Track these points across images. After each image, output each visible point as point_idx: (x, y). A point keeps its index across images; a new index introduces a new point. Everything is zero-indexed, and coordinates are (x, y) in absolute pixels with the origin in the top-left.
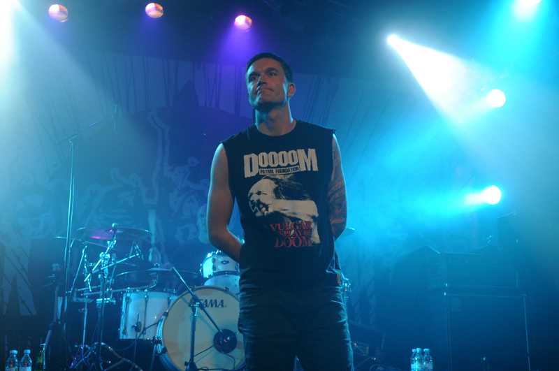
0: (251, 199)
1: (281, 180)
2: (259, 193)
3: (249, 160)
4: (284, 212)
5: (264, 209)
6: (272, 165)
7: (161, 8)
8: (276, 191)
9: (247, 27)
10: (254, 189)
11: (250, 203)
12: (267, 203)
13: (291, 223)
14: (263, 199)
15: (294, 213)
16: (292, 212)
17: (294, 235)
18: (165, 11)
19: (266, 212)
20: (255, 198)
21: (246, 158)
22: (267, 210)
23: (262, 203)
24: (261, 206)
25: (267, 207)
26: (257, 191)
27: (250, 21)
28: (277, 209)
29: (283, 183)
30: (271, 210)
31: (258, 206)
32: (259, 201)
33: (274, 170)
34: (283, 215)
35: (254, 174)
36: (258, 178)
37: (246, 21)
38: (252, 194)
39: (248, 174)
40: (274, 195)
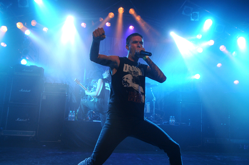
0: (124, 80)
1: (135, 76)
2: (127, 79)
3: (125, 66)
4: (135, 88)
5: (128, 85)
6: (132, 71)
7: (110, 24)
8: (133, 80)
9: (133, 29)
10: (125, 76)
11: (123, 81)
12: (129, 83)
13: (136, 93)
14: (128, 81)
15: (138, 90)
16: (137, 89)
17: (136, 98)
18: (111, 24)
19: (128, 86)
20: (125, 80)
21: (125, 65)
22: (129, 85)
23: (127, 82)
24: (127, 83)
25: (129, 84)
26: (126, 78)
27: (133, 27)
28: (132, 86)
29: (135, 78)
30: (130, 86)
31: (126, 83)
32: (126, 81)
33: (133, 73)
34: (134, 89)
35: (126, 71)
36: (127, 73)
37: (132, 27)
38: (124, 78)
39: (124, 70)
40: (132, 81)
